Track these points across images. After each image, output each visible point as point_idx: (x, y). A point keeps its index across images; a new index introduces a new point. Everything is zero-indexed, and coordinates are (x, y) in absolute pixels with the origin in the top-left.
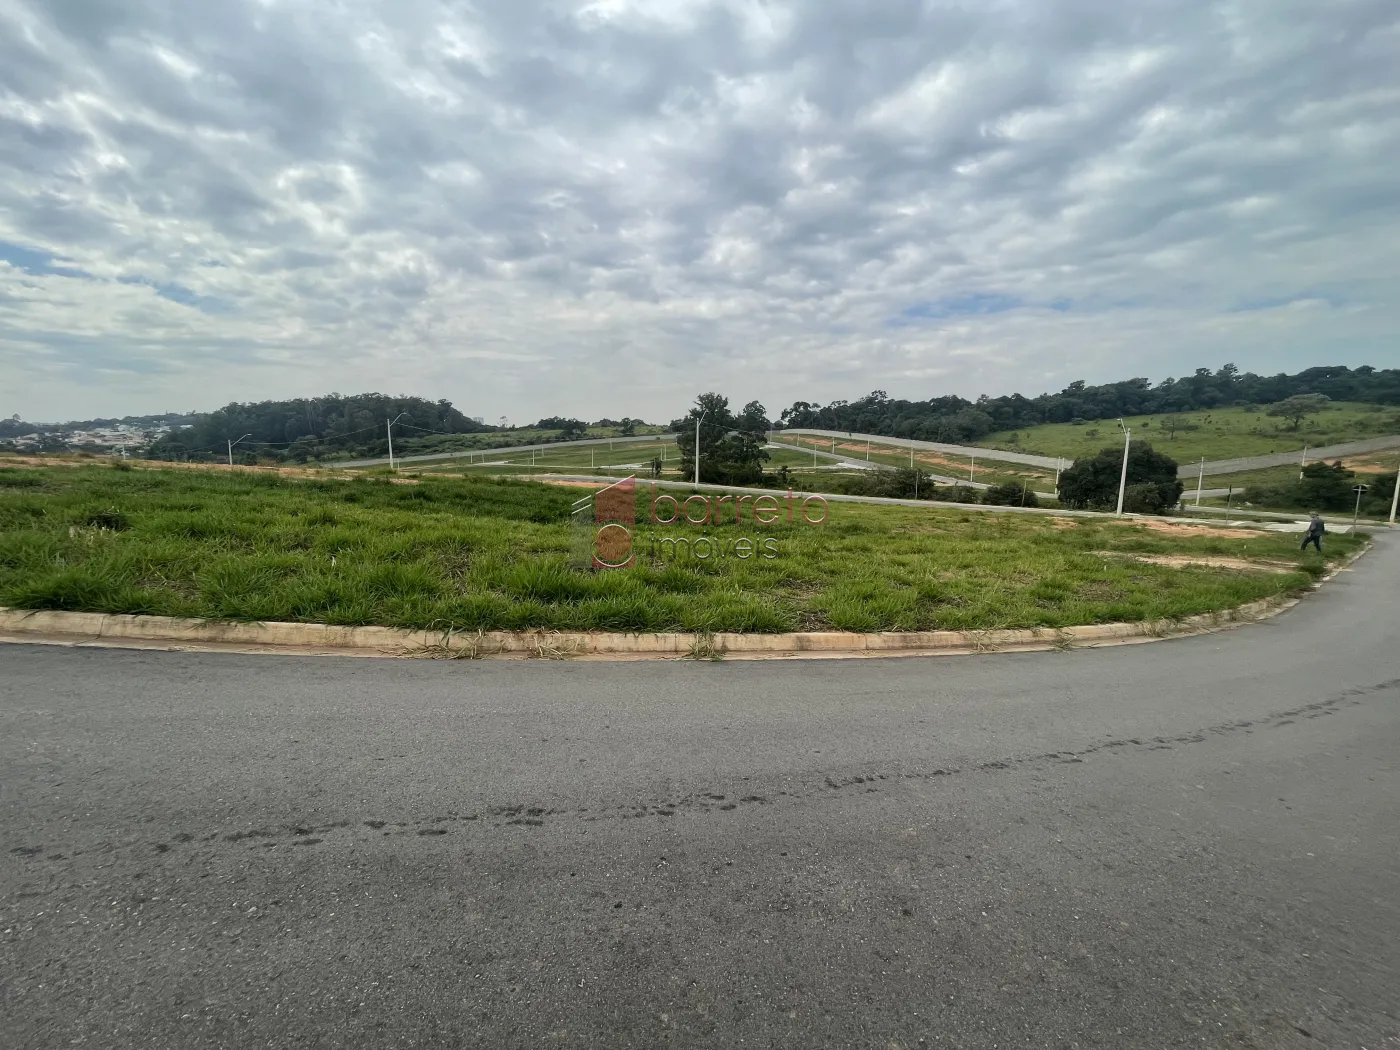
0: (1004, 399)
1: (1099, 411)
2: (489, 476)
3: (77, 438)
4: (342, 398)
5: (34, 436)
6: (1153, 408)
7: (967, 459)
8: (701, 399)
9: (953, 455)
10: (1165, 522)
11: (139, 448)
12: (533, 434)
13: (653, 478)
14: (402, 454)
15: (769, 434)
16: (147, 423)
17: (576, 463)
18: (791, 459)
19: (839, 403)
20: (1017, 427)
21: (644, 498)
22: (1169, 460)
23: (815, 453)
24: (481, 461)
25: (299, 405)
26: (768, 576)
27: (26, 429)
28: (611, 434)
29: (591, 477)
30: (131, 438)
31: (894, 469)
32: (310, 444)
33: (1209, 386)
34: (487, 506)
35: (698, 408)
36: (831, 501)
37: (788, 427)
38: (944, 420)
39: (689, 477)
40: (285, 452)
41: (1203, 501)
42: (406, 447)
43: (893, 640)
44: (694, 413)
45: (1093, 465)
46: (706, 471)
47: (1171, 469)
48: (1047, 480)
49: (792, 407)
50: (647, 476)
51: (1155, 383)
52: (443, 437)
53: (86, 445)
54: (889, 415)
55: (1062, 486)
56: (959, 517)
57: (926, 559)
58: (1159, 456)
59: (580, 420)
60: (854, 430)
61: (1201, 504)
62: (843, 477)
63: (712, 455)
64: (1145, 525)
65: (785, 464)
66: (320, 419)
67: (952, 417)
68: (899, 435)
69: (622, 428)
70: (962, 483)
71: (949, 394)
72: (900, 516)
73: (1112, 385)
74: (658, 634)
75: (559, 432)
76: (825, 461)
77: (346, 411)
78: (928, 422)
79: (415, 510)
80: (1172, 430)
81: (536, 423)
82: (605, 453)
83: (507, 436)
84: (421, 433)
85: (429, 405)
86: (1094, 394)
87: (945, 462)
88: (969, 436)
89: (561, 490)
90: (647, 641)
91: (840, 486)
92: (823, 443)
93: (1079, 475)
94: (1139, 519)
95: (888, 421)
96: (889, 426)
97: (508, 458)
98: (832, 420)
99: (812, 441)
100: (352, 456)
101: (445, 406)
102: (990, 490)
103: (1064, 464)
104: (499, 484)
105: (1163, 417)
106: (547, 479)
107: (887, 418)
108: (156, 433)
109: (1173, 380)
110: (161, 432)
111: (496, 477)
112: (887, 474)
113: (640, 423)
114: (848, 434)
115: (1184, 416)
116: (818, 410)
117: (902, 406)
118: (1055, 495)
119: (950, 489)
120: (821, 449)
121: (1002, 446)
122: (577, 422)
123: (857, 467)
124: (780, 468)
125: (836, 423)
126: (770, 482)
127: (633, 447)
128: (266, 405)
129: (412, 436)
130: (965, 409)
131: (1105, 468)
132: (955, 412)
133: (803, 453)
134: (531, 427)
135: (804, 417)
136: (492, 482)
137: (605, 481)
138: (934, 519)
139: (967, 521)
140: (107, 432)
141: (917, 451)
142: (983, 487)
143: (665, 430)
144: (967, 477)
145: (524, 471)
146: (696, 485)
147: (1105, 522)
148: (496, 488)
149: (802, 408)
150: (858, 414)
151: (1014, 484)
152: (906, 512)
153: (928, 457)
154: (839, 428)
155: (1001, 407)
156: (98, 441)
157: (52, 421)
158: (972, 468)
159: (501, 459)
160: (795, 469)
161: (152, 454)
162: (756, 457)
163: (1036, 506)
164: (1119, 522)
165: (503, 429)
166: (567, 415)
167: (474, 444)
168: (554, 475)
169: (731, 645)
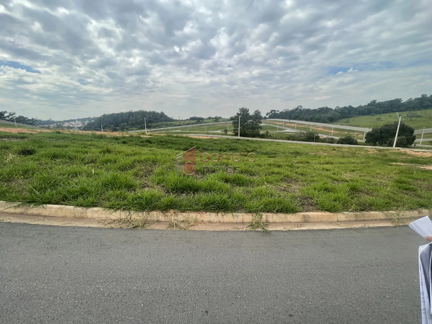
0: (345, 108)
1: (382, 111)
2: (174, 135)
3: (66, 125)
4: (133, 112)
5: (55, 124)
6: (403, 109)
7: (330, 128)
8: (240, 109)
9: (325, 127)
10: (413, 151)
11: (81, 127)
12: (188, 122)
13: (224, 135)
14: (150, 128)
15: (262, 121)
16: (83, 120)
17: (200, 131)
18: (269, 129)
19: (286, 110)
20: (349, 117)
21: (222, 142)
22: (411, 128)
23: (278, 127)
24: (173, 130)
25: (122, 114)
26: (277, 177)
27: (53, 122)
28: (211, 121)
29: (205, 135)
30: (79, 125)
31: (305, 132)
32: (125, 125)
33: (426, 101)
34: (169, 145)
35: (239, 113)
36: (285, 143)
37: (268, 118)
38: (323, 115)
39: (236, 135)
40: (118, 128)
41: (423, 143)
42: (151, 126)
43: (351, 216)
44: (238, 114)
45: (380, 130)
46: (242, 133)
47: (412, 131)
48: (360, 136)
49: (270, 111)
50: (223, 135)
51: (404, 100)
52: (162, 123)
53: (68, 126)
54: (303, 114)
55: (367, 138)
56: (331, 149)
57: (335, 167)
58: (407, 126)
59: (202, 117)
60: (291, 119)
61: (422, 144)
62: (287, 135)
63: (243, 127)
64: (405, 152)
65: (267, 130)
66: (127, 118)
67: (326, 114)
68: (307, 120)
69: (215, 119)
70: (330, 137)
71: (325, 106)
72: (310, 148)
73: (388, 101)
74: (234, 214)
75: (196, 121)
76: (281, 129)
77: (134, 116)
78: (317, 116)
79: (145, 146)
80: (411, 117)
81: (189, 118)
82: (210, 127)
83: (180, 122)
84: (156, 122)
85: (158, 113)
86: (380, 105)
87: (323, 130)
88: (331, 120)
89: (195, 139)
90: (228, 217)
91: (286, 137)
92: (279, 123)
93: (374, 134)
94: (402, 150)
95: (303, 116)
96: (303, 117)
97: (180, 129)
98: (283, 116)
99: (276, 123)
100: (136, 129)
101: (162, 114)
102: (340, 139)
103: (368, 130)
104: (176, 137)
105: (407, 112)
106: (192, 136)
107: (303, 115)
108: (85, 123)
109: (412, 99)
110: (87, 122)
111: (175, 135)
112: (303, 133)
113: (221, 118)
114: (289, 120)
115: (415, 112)
116: (279, 112)
117: (308, 111)
118: (364, 141)
119: (325, 138)
120: (279, 125)
121: (344, 124)
122: (201, 118)
123: (292, 131)
124: (266, 132)
125: (285, 117)
126: (262, 136)
127: (218, 125)
128: (113, 114)
129: (153, 123)
130: (331, 111)
131: (385, 131)
132: (327, 112)
133: (273, 127)
134: (187, 119)
135: (274, 115)
136: (174, 137)
137: (209, 136)
138: (322, 149)
139: (335, 150)
140: (73, 123)
141: (312, 126)
142: (337, 138)
143: (228, 120)
144: (330, 135)
145: (185, 133)
146: (239, 137)
147: (389, 151)
148: (175, 139)
149: (273, 112)
150: (292, 114)
151: (349, 137)
152: (312, 146)
153: (317, 128)
154: (286, 118)
155: (344, 110)
156: (71, 126)
157: (59, 120)
158: (332, 132)
159: (179, 130)
160: (271, 132)
161: (85, 129)
162: (258, 128)
163: (358, 145)
164: (394, 151)
165: (179, 120)
166: (198, 116)
167: (171, 125)
168: (194, 134)
169: (270, 220)
